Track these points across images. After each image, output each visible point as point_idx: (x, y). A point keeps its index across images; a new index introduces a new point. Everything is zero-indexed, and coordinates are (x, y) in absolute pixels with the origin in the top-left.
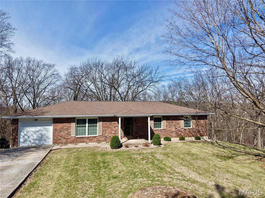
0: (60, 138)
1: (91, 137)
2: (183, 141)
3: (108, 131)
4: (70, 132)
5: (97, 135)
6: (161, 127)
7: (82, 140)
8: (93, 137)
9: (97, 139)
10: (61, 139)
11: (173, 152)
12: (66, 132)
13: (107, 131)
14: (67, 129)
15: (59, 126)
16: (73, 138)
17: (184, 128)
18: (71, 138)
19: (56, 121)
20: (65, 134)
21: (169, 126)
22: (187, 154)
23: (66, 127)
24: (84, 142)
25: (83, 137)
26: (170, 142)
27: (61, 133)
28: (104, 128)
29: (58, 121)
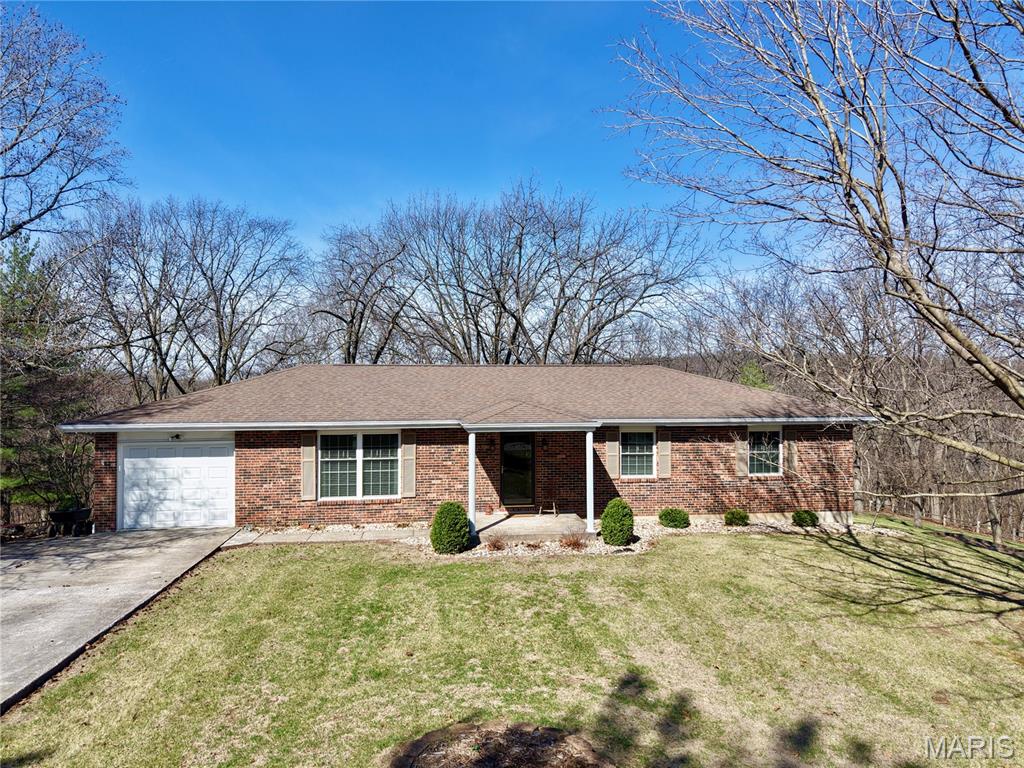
0: (261, 502)
1: (373, 503)
2: (739, 528)
3: (439, 482)
4: (298, 481)
5: (398, 497)
6: (649, 470)
7: (341, 514)
8: (381, 503)
9: (397, 512)
10: (265, 508)
11: (671, 575)
12: (284, 483)
13: (433, 482)
14: (287, 472)
15: (260, 457)
16: (309, 504)
17: (750, 475)
18: (302, 504)
19: (246, 440)
20: (279, 491)
21: (684, 467)
22: (723, 587)
23: (282, 463)
24: (346, 520)
25: (344, 503)
26: (683, 531)
27: (265, 486)
28: (422, 471)
29: (252, 440)
